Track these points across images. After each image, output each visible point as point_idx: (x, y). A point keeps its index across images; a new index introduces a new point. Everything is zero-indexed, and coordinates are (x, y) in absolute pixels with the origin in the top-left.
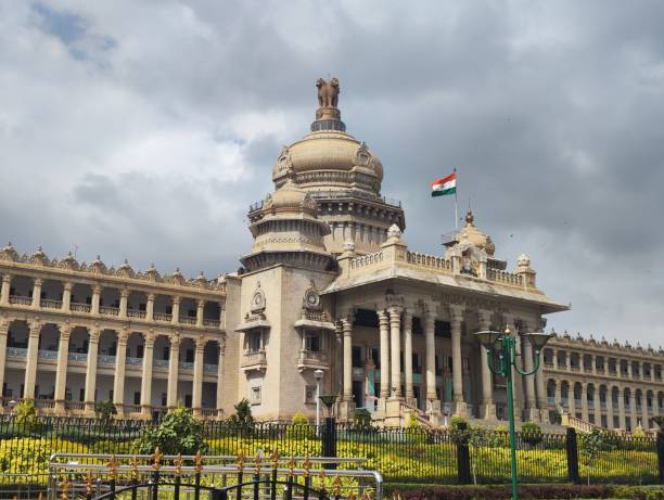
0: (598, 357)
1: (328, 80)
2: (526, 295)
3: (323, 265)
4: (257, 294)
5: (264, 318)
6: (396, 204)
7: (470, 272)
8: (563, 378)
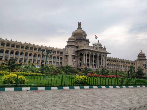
0: (114, 60)
1: (79, 22)
2: (104, 52)
3: (76, 47)
4: (67, 51)
5: (68, 54)
6: (88, 39)
7: (96, 48)
8: (112, 63)
